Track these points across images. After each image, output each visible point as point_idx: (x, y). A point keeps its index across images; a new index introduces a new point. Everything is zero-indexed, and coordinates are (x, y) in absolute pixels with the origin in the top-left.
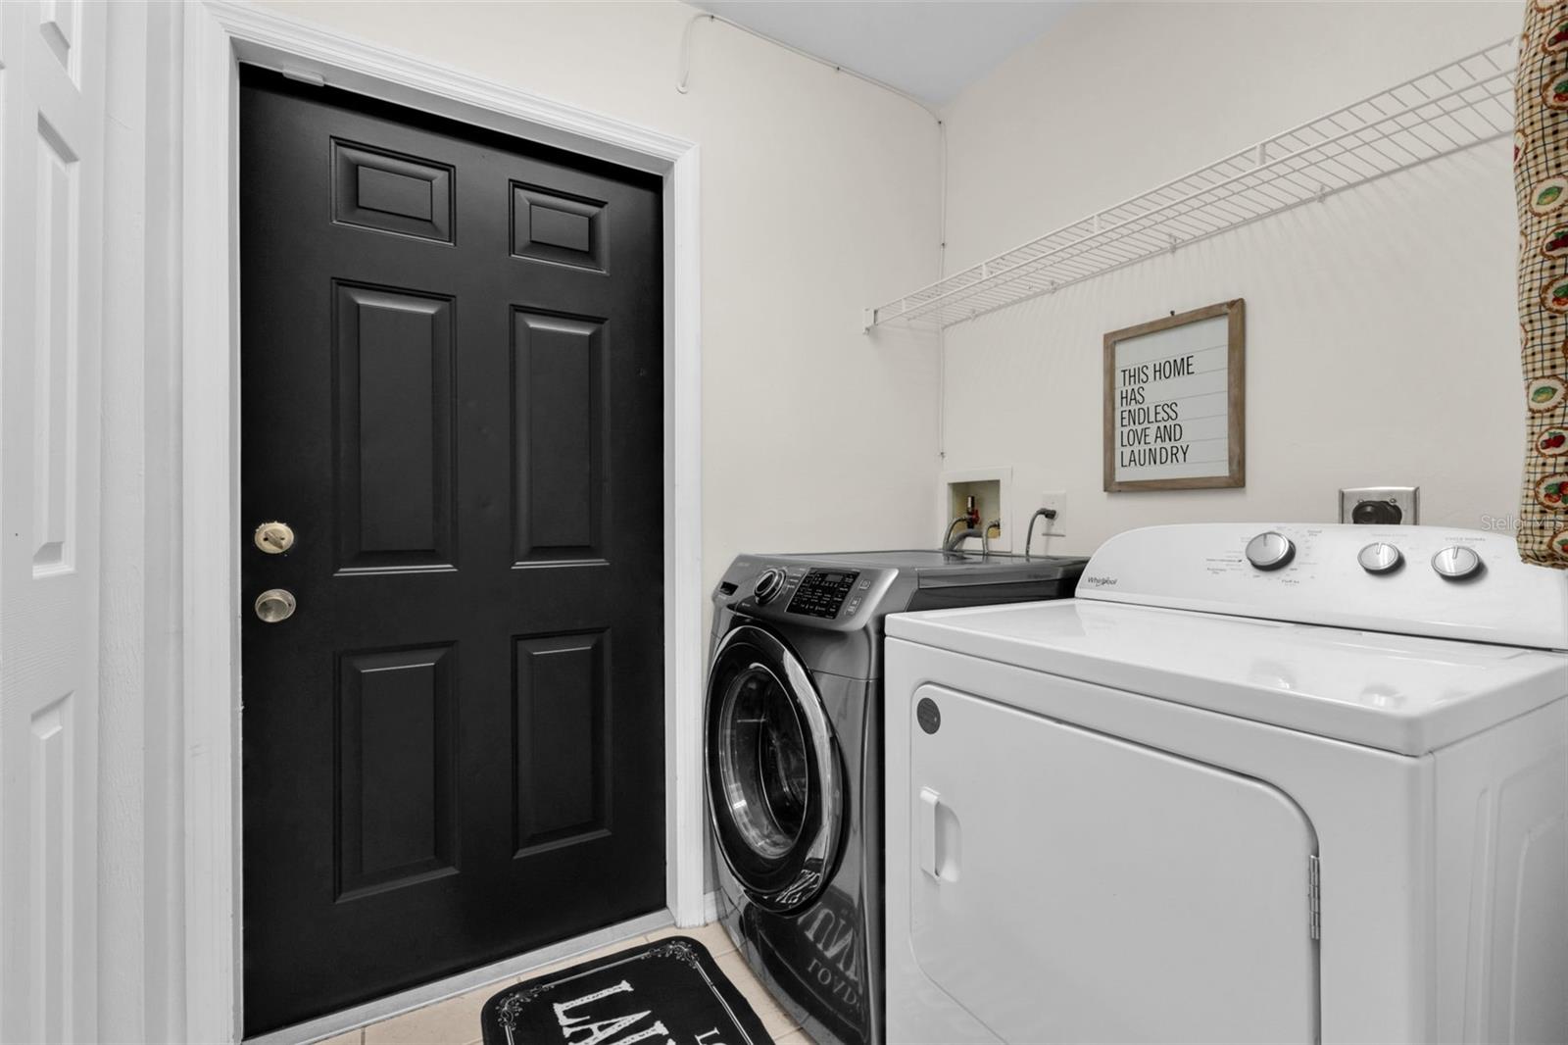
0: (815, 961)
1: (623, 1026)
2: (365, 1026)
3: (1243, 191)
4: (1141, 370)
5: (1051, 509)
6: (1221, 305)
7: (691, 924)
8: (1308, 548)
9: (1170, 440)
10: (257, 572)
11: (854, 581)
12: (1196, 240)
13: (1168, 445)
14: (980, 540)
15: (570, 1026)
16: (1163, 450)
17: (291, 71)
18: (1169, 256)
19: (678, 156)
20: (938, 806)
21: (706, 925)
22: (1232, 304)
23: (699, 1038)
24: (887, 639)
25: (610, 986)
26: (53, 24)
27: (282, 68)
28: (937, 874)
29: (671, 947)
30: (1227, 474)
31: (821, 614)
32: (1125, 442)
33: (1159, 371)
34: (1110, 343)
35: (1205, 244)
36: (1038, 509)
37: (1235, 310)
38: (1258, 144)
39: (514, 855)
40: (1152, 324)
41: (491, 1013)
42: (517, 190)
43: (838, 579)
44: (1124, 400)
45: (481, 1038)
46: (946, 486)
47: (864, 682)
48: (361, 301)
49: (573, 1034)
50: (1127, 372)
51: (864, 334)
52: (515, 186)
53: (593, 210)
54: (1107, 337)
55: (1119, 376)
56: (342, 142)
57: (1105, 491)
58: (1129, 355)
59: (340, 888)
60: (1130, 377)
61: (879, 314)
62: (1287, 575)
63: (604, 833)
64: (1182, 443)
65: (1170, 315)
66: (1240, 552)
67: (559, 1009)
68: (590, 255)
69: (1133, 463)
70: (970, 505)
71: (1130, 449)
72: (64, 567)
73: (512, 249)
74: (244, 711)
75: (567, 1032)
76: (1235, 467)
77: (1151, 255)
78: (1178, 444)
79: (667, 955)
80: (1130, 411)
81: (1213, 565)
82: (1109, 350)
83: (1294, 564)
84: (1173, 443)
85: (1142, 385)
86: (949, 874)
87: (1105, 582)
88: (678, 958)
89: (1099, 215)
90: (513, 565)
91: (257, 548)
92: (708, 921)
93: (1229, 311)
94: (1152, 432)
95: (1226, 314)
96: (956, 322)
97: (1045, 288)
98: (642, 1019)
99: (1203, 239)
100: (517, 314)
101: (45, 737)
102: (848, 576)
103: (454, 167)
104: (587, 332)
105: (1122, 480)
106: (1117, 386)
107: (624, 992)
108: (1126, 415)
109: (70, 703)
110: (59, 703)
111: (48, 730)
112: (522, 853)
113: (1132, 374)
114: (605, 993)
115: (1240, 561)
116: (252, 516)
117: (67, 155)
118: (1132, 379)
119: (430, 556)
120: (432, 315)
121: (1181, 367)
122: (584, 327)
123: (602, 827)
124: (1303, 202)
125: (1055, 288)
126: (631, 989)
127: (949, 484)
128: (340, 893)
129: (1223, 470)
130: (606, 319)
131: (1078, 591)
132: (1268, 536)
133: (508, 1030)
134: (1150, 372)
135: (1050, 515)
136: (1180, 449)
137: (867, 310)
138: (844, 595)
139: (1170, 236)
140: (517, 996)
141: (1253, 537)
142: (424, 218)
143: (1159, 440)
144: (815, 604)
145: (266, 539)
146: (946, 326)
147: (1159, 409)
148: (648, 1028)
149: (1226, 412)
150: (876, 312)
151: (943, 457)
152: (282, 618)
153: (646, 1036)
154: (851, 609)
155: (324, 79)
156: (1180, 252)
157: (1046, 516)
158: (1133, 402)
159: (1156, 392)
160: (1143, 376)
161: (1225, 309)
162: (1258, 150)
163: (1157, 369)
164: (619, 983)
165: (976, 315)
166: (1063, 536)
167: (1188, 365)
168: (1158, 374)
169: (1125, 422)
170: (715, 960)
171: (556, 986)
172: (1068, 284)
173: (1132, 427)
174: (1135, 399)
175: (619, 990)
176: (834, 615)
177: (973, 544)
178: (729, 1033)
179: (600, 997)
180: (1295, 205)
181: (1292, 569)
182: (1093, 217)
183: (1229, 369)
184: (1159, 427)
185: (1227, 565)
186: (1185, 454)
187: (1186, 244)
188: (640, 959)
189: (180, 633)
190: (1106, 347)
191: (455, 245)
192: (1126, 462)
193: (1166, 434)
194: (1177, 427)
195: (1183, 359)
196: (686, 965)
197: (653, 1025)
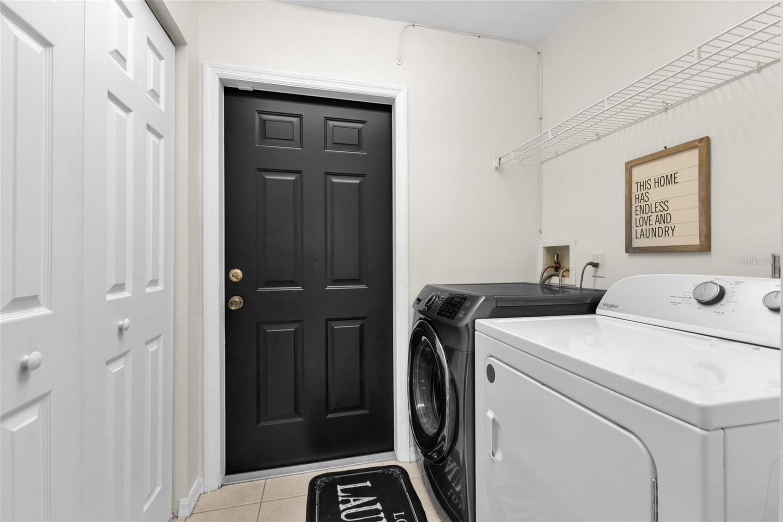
0: (451, 491)
1: (364, 501)
2: (266, 479)
3: (699, 73)
4: (647, 182)
5: (596, 262)
6: (694, 141)
7: (403, 460)
8: (733, 292)
9: (664, 223)
10: (230, 289)
11: (464, 302)
12: (679, 103)
13: (663, 226)
14: (558, 278)
15: (342, 496)
16: (660, 229)
17: (241, 87)
18: (663, 114)
19: (397, 95)
20: (494, 420)
21: (411, 462)
22: (700, 140)
23: (395, 515)
24: (476, 332)
25: (362, 482)
26: (152, 90)
27: (237, 86)
28: (493, 455)
29: (392, 469)
30: (698, 243)
31: (449, 317)
32: (638, 224)
33: (657, 182)
34: (629, 167)
35: (685, 105)
36: (588, 262)
37: (703, 144)
38: (696, 48)
39: (326, 416)
40: (653, 155)
41: (313, 483)
42: (328, 121)
43: (458, 300)
44: (637, 200)
45: (307, 494)
46: (542, 248)
47: (466, 353)
48: (267, 177)
49: (342, 500)
50: (639, 184)
51: (494, 170)
52: (327, 120)
53: (360, 125)
54: (627, 164)
55: (634, 186)
56: (260, 112)
57: (626, 252)
58: (639, 174)
59: (259, 420)
60: (641, 186)
61: (502, 159)
62: (718, 308)
63: (365, 412)
64: (672, 224)
65: (664, 149)
66: (690, 293)
67: (339, 488)
68: (358, 146)
69: (642, 236)
70: (556, 259)
71: (641, 228)
72: (159, 288)
73: (326, 148)
74: (226, 344)
75: (340, 499)
76: (703, 239)
77: (653, 114)
78: (669, 225)
79: (390, 473)
80: (640, 206)
81: (674, 300)
82: (628, 171)
83: (723, 302)
84: (666, 225)
85: (647, 190)
86: (499, 457)
87: (612, 306)
88: (394, 475)
89: (608, 98)
90: (326, 287)
91: (230, 279)
92: (412, 461)
93: (699, 145)
94: (653, 218)
95: (698, 146)
96: (548, 160)
97: (593, 138)
98: (372, 500)
99: (684, 102)
100: (328, 176)
101: (151, 350)
102: (462, 298)
103: (302, 115)
104: (357, 182)
105: (635, 246)
106: (633, 192)
107: (367, 486)
108: (638, 208)
109: (162, 339)
110: (158, 337)
111: (153, 347)
112: (330, 416)
113: (642, 184)
114: (359, 485)
115: (690, 298)
116: (229, 267)
117: (160, 136)
118: (642, 187)
119: (293, 283)
120: (293, 180)
121: (671, 179)
122: (356, 179)
123: (364, 409)
124: (746, 74)
125: (599, 137)
126: (370, 486)
127: (544, 247)
128: (259, 422)
129: (695, 241)
130: (366, 175)
131: (598, 311)
132: (708, 284)
133: (317, 492)
134: (652, 183)
135: (595, 265)
136: (670, 229)
137: (496, 158)
138: (459, 308)
139: (664, 102)
140: (324, 479)
141: (699, 284)
142: (290, 139)
143: (658, 223)
144: (447, 312)
145: (233, 276)
146: (542, 163)
147: (658, 205)
148: (374, 505)
149: (698, 206)
150: (500, 159)
151: (541, 233)
152: (237, 308)
153: (372, 508)
154: (461, 316)
155: (253, 88)
156: (670, 112)
157: (593, 266)
158: (642, 201)
159: (656, 195)
160: (648, 186)
161: (697, 144)
162: (696, 52)
163: (657, 181)
164: (366, 482)
165: (558, 155)
166: (603, 277)
167: (675, 178)
168: (657, 184)
169: (638, 212)
170: (411, 480)
171: (340, 478)
172: (606, 135)
173: (642, 215)
174: (643, 199)
175: (365, 485)
176: (453, 318)
177: (555, 281)
178: (409, 516)
179: (357, 486)
180: (741, 76)
181: (722, 305)
182: (604, 100)
183: (699, 179)
184: (657, 215)
185: (683, 300)
186: (673, 231)
187: (673, 106)
188: (377, 473)
189: (203, 312)
190: (626, 170)
191: (303, 149)
192: (638, 236)
193: (662, 219)
194: (668, 215)
195: (671, 175)
196: (396, 480)
197: (376, 504)
